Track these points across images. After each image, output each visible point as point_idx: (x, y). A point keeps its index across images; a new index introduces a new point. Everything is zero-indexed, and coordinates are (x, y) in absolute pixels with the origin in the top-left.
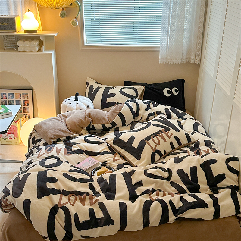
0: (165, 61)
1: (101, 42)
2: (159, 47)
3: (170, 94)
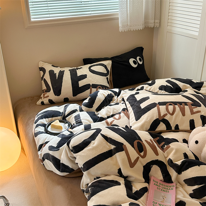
0: (126, 29)
1: (48, 15)
2: (118, 14)
3: (136, 64)
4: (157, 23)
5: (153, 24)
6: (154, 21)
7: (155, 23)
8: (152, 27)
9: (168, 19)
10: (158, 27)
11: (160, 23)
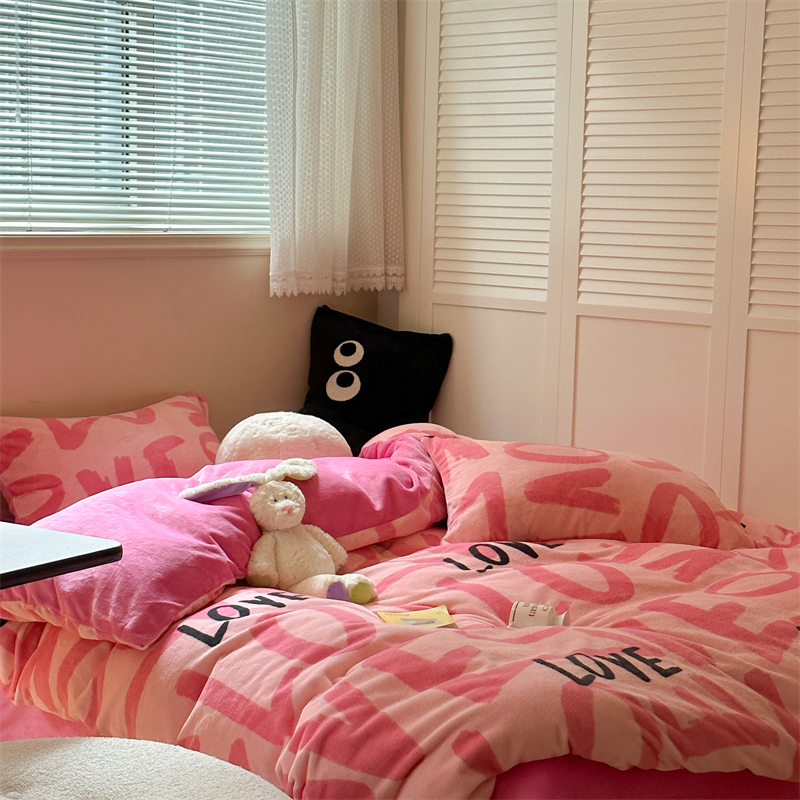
4: (394, 275)
5: (383, 278)
6: (383, 268)
7: (386, 274)
8: (380, 288)
9: (435, 260)
10: (398, 288)
11: (405, 275)
